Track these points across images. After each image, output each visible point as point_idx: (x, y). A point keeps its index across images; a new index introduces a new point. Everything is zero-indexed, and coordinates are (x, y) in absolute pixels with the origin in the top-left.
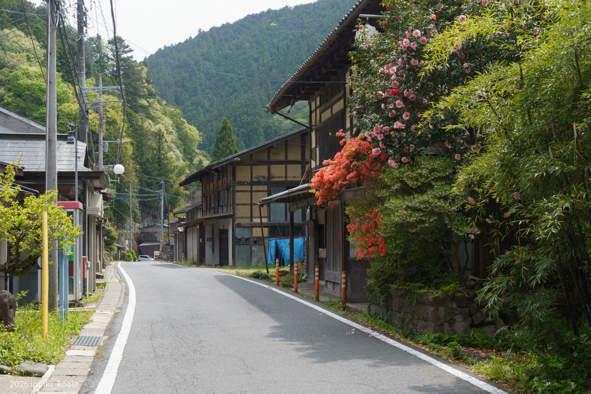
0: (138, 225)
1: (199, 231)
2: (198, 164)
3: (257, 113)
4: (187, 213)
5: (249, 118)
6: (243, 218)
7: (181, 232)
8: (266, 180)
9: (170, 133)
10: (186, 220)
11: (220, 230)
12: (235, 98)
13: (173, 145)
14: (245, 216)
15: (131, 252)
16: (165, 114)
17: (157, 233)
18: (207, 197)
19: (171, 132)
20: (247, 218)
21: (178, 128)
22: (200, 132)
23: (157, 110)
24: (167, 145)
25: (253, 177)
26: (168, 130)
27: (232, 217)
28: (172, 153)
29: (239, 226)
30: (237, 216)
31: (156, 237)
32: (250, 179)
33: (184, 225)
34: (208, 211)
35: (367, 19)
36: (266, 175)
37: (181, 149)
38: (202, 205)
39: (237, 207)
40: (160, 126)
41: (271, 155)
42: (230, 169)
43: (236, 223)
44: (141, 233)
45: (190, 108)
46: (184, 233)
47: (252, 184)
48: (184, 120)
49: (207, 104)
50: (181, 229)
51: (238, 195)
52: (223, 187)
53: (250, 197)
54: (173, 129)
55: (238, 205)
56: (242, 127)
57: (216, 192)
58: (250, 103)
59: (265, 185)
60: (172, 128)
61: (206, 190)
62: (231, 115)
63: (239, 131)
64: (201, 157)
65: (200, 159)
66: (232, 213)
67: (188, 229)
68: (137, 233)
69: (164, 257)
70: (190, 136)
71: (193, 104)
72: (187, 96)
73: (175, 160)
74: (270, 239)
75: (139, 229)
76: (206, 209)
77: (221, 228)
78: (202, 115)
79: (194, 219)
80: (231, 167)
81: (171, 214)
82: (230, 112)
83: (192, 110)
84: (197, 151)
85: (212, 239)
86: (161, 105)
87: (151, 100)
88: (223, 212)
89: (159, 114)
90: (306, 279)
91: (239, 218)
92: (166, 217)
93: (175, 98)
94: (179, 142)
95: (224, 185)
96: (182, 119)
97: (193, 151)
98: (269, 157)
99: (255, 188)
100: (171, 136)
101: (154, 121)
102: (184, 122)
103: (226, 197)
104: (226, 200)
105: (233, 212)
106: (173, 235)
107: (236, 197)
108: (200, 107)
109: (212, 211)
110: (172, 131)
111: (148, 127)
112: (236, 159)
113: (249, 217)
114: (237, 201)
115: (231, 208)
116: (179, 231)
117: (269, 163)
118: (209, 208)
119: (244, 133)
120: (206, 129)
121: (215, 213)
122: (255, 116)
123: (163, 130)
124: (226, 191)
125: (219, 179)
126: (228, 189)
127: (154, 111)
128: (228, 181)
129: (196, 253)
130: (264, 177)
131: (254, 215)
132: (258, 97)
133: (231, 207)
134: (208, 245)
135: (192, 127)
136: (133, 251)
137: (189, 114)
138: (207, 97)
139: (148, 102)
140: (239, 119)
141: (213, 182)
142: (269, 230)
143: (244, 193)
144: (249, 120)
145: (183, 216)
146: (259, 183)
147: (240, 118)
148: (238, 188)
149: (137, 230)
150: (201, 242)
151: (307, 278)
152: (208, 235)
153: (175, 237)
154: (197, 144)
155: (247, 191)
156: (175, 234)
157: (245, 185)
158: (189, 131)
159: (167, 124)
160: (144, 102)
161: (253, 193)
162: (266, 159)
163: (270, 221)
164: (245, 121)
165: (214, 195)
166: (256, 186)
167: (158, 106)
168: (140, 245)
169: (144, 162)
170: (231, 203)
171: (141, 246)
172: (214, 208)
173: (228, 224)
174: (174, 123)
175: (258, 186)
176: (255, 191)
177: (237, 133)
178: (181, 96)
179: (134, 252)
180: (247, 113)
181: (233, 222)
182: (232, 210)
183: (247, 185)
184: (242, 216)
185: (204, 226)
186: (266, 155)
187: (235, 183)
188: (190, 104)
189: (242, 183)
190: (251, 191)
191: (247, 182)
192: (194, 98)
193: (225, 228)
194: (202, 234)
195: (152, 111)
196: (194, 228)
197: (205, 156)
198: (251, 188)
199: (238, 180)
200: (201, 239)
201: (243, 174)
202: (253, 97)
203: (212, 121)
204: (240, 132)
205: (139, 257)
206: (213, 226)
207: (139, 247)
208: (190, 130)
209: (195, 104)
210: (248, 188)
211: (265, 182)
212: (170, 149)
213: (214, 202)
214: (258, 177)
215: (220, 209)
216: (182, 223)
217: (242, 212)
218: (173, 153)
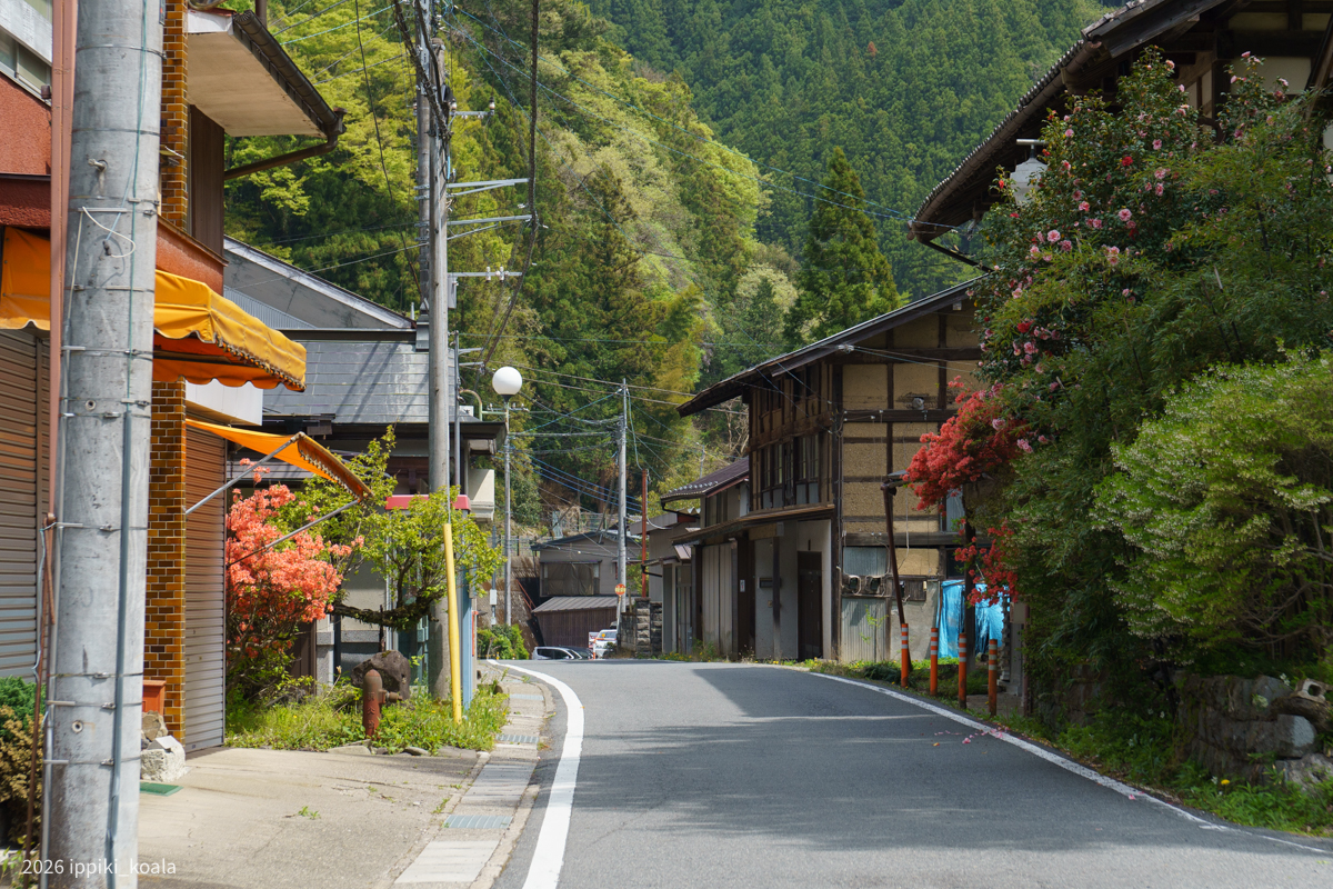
0: (530, 533)
1: (736, 557)
2: (756, 300)
3: (1000, 80)
4: (706, 500)
5: (967, 102)
6: (863, 519)
7: (685, 561)
8: (933, 406)
9: (650, 180)
10: (702, 521)
11: (800, 554)
12: (911, 21)
13: (658, 227)
14: (871, 513)
15: (506, 631)
16: (628, 103)
17: (600, 562)
18: (763, 451)
19: (650, 175)
20: (877, 519)
21: (682, 159)
22: (763, 173)
23: (596, 93)
24: (637, 226)
25: (895, 398)
26: (640, 170)
27: (833, 516)
28: (654, 258)
29: (853, 542)
30: (846, 513)
31: (597, 580)
32: (886, 404)
33: (694, 536)
34: (767, 496)
35: (1032, 147)
36: (933, 390)
37: (690, 242)
38: (750, 474)
39: (847, 488)
40: (609, 155)
41: (950, 331)
42: (826, 374)
43: (844, 533)
44: (542, 564)
45: (729, 60)
46: (694, 562)
47: (891, 418)
48: (703, 126)
49: (797, 46)
50: (684, 552)
51: (849, 450)
52: (808, 424)
53: (885, 457)
54: (660, 163)
55: (849, 480)
56: (938, 138)
57: (788, 439)
58: (967, 41)
59: (929, 421)
60: (655, 160)
61: (762, 430)
62: (891, 89)
63: (923, 157)
64: (767, 272)
65: (765, 280)
66: (831, 506)
67: (706, 551)
68: (526, 564)
69: (629, 646)
70: (727, 189)
71: (736, 46)
72: (717, 15)
73: (664, 283)
74: (945, 583)
75: (535, 547)
76: (762, 488)
77: (804, 548)
78: (778, 88)
79: (726, 519)
80: (831, 366)
81: (652, 499)
82: (890, 80)
83: (736, 70)
84: (752, 245)
85: (775, 584)
86: (613, 72)
87: (577, 56)
88: (808, 502)
89: (606, 107)
90: (1004, 684)
91: (853, 519)
92: (633, 507)
93: (670, 22)
94: (685, 214)
95: (812, 419)
96: (693, 123)
97: (737, 246)
98: (942, 337)
99: (899, 430)
100: (651, 192)
101: (585, 138)
102: (700, 135)
103: (817, 457)
104: (817, 464)
105: (835, 502)
106: (659, 570)
107: (845, 457)
108: (766, 58)
109: (778, 495)
110: (656, 171)
111: (563, 161)
112: (841, 347)
113: (882, 518)
114: (848, 470)
115: (831, 490)
116: (677, 558)
117: (944, 355)
118: (769, 486)
119: (941, 161)
120: (789, 149)
121: (786, 502)
122: (986, 94)
123: (620, 168)
124: (817, 436)
125: (797, 400)
126: (822, 434)
127: (588, 97)
128: (823, 409)
129: (727, 626)
130: (926, 399)
131: (896, 512)
132: (1000, 17)
133: (830, 485)
134: (763, 599)
135: (730, 153)
136: (516, 629)
137: (725, 84)
138: (798, 17)
139: (564, 61)
140: (923, 105)
141: (781, 405)
142: (941, 557)
143: (866, 445)
144: (964, 110)
145: (692, 507)
146: (913, 416)
147: (930, 100)
148: (851, 430)
149: (527, 553)
150: (743, 589)
151: (1008, 681)
152: (762, 570)
153: (667, 576)
154: (751, 217)
155: (878, 440)
156: (667, 569)
157: (870, 421)
158: (719, 170)
159: (636, 147)
160: (551, 63)
161: (895, 446)
162: (935, 343)
163: (944, 528)
164: (951, 113)
165: (784, 445)
166: (903, 426)
167: (604, 78)
168: (537, 610)
169: (551, 296)
170: (830, 476)
171: (542, 613)
172: (785, 487)
173: (822, 537)
174: (664, 138)
175: (910, 426)
176: (901, 440)
177: (917, 162)
178: (692, 12)
179: (519, 632)
180: (954, 83)
181: (836, 530)
182: (832, 496)
183: (877, 421)
184: (862, 514)
185: (753, 542)
186: (935, 333)
187: (840, 416)
188: (726, 46)
189: (862, 417)
190: (890, 441)
191: (876, 414)
192: (743, 21)
193: (813, 550)
194: (745, 569)
195: (577, 97)
196: (722, 547)
197: (782, 266)
198: (890, 431)
199: (850, 405)
200: (742, 582)
201: (865, 391)
202: (980, 15)
203: (814, 116)
204: (928, 159)
205: (535, 652)
206: (777, 541)
207: (533, 614)
208: (725, 162)
209: (747, 47)
210: (880, 431)
211: (930, 413)
212: (648, 243)
213: (783, 468)
214: (910, 398)
215: (801, 490)
216: (690, 530)
217: (861, 502)
218: (658, 258)
